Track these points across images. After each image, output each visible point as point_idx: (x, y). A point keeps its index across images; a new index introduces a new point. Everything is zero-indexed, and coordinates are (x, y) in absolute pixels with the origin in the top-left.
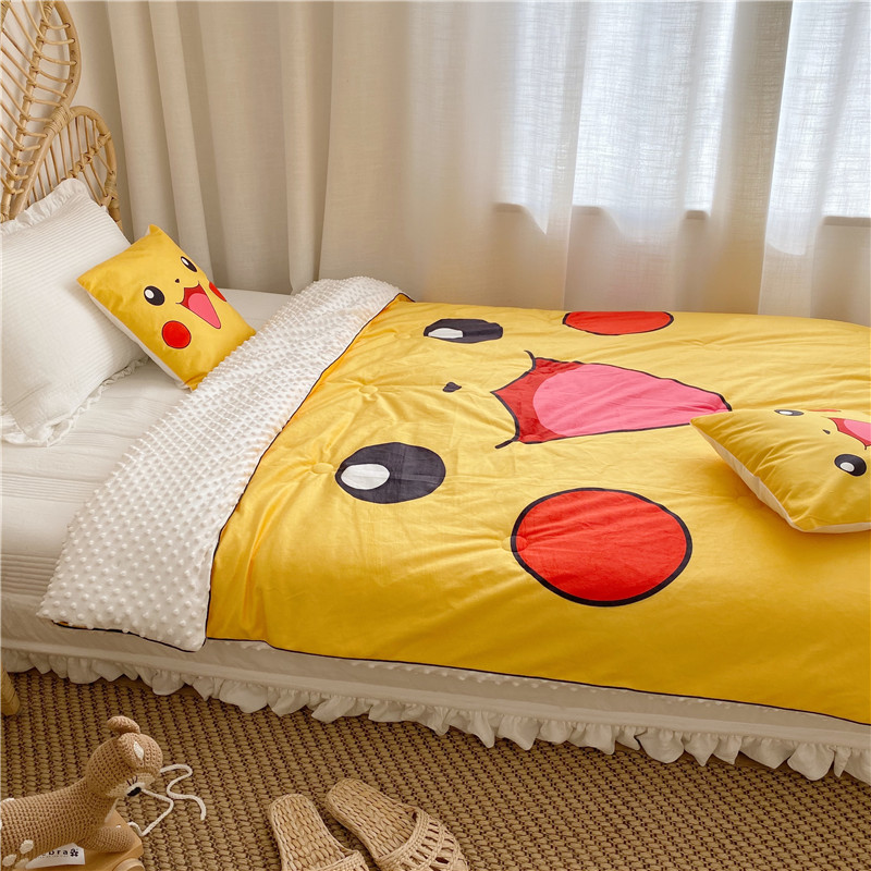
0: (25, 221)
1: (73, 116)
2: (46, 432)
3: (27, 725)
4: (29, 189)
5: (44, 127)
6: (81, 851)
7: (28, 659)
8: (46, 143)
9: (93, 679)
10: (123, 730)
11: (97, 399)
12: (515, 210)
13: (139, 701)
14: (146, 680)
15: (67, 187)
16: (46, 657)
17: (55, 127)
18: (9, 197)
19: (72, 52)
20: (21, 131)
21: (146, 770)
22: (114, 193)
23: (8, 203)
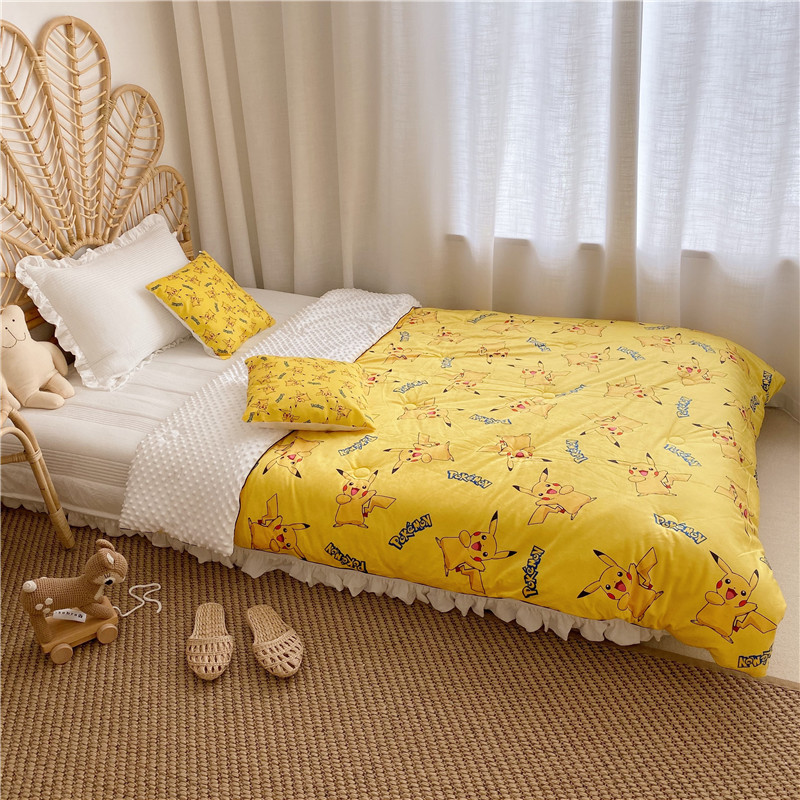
0: (118, 244)
1: (156, 172)
2: (112, 382)
3: (77, 556)
4: (123, 223)
5: (136, 182)
6: (85, 616)
7: (84, 519)
8: (136, 193)
9: (120, 534)
10: (104, 546)
11: (149, 362)
12: (460, 239)
13: (143, 549)
14: (149, 538)
15: (149, 220)
16: (92, 518)
17: (143, 182)
18: (109, 229)
19: (159, 131)
20: (119, 187)
21: (115, 571)
22: (186, 222)
23: (108, 233)
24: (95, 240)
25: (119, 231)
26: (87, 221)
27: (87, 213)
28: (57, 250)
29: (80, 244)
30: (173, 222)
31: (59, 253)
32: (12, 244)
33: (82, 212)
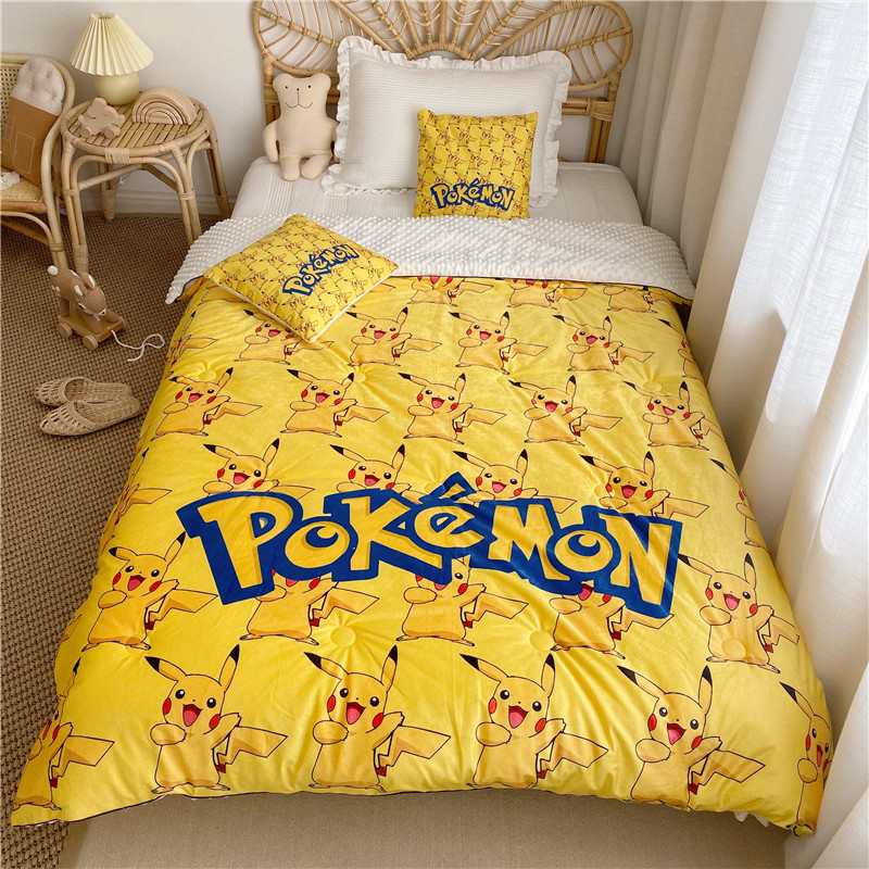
5: (550, 6)
8: (542, 18)
18: (483, 45)
22: (613, 78)
23: (480, 48)
24: (458, 50)
25: (497, 52)
26: (454, 26)
27: (456, 17)
28: (402, 41)
29: (434, 46)
30: (595, 72)
31: (405, 46)
32: (347, 17)
33: (450, 13)
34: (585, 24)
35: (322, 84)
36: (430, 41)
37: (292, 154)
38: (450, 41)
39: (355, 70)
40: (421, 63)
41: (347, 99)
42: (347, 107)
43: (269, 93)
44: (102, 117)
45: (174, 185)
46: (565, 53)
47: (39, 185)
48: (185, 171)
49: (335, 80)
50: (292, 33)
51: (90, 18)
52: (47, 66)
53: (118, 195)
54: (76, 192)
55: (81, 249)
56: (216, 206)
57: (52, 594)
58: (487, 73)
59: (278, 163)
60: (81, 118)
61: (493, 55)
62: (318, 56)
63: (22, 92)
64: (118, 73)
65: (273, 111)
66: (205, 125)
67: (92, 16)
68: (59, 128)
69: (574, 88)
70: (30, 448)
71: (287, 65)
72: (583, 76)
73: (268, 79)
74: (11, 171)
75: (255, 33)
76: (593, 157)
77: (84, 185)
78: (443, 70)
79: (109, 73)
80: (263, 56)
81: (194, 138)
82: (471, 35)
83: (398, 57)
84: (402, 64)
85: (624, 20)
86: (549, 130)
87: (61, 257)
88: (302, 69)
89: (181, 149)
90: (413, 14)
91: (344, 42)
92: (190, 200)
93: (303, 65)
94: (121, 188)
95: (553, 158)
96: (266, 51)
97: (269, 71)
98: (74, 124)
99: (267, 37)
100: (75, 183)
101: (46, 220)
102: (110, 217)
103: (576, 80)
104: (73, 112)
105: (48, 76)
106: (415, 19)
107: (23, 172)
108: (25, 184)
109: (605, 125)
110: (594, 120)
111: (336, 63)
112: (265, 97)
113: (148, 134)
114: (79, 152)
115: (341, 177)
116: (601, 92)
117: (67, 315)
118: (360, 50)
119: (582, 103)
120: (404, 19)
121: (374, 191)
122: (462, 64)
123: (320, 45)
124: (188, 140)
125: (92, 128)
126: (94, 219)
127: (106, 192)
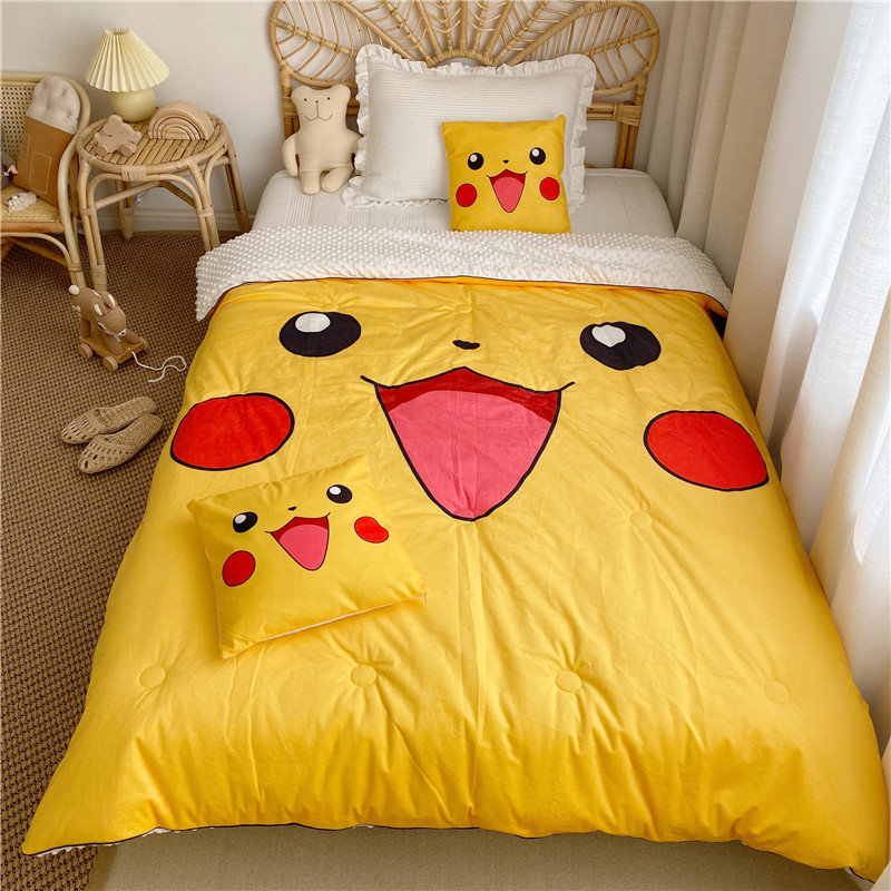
1: (612, 3)
5: (572, 8)
8: (566, 21)
17: (581, 10)
18: (505, 51)
22: (640, 82)
23: (502, 55)
24: (479, 56)
25: (520, 57)
26: (475, 32)
27: (477, 23)
28: (422, 49)
29: (454, 54)
30: (621, 76)
31: (425, 54)
32: (365, 26)
33: (470, 19)
34: (610, 26)
35: (342, 94)
36: (451, 48)
37: (313, 167)
38: (471, 47)
39: (374, 80)
40: (442, 70)
41: (367, 109)
42: (367, 117)
43: (287, 106)
44: (118, 134)
45: (192, 201)
46: (589, 56)
47: (56, 205)
48: (203, 187)
49: (354, 90)
50: (309, 44)
51: (104, 34)
52: (64, 84)
53: (136, 213)
54: (93, 211)
55: (100, 270)
56: (236, 222)
57: (74, 622)
58: (508, 78)
59: (298, 177)
60: (97, 136)
61: (515, 61)
62: (336, 66)
63: (37, 111)
64: (134, 89)
65: (292, 124)
66: (222, 141)
67: (107, 32)
68: (75, 147)
69: (601, 92)
70: (51, 472)
71: (304, 77)
72: (609, 80)
73: (287, 92)
74: (27, 191)
75: (273, 44)
76: (621, 164)
77: (101, 204)
78: (464, 77)
79: (125, 89)
80: (281, 69)
81: (211, 154)
82: (493, 41)
83: (417, 66)
84: (422, 72)
85: (650, 22)
86: (575, 135)
87: (80, 277)
88: (320, 80)
89: (199, 165)
90: (432, 20)
91: (362, 51)
92: (208, 217)
93: (320, 77)
94: (138, 206)
95: (579, 165)
96: (283, 62)
97: (287, 84)
98: (90, 143)
99: (284, 48)
100: (92, 202)
101: (64, 241)
102: (128, 235)
103: (601, 84)
104: (89, 130)
105: (63, 94)
106: (435, 25)
107: (40, 192)
108: (41, 204)
109: (632, 130)
110: (621, 124)
111: (355, 73)
112: (283, 110)
113: (164, 150)
114: (96, 171)
115: (362, 190)
116: (628, 96)
117: (88, 336)
118: (379, 58)
119: (608, 107)
120: (423, 26)
121: (397, 204)
122: (483, 71)
123: (339, 55)
124: (206, 156)
125: (108, 145)
126: (112, 238)
127: (123, 210)
